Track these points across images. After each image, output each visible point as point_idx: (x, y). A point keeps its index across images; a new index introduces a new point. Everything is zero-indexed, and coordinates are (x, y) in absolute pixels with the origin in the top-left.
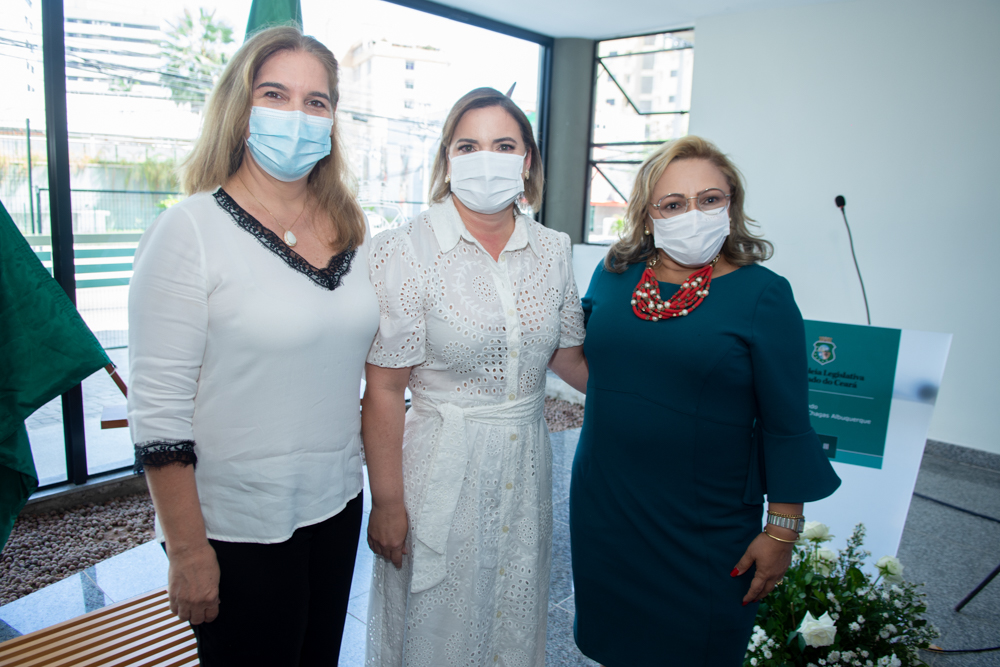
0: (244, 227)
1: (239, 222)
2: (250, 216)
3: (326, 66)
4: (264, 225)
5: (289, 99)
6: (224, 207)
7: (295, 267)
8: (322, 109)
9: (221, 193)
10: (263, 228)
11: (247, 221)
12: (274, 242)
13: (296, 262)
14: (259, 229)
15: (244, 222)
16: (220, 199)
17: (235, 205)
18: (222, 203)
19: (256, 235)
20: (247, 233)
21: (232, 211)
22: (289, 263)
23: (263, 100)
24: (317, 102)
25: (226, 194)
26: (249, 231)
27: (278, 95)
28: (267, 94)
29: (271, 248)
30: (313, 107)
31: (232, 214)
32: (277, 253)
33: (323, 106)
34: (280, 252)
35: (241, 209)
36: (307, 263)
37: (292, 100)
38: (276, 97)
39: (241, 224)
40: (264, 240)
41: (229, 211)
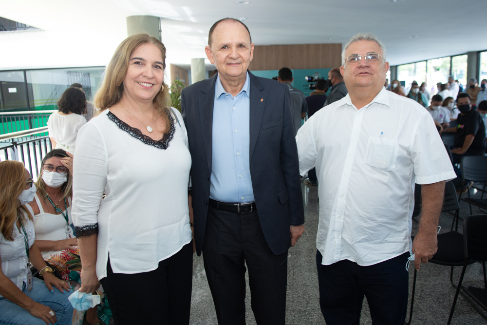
0: (122, 129)
1: (119, 126)
2: (124, 123)
3: (161, 51)
4: (131, 126)
5: (145, 65)
6: (112, 120)
7: (147, 144)
8: (160, 69)
9: (110, 113)
10: (131, 128)
11: (123, 126)
12: (136, 133)
13: (147, 140)
14: (129, 128)
15: (121, 126)
16: (110, 116)
17: (117, 119)
18: (111, 118)
19: (128, 132)
20: (124, 132)
21: (116, 121)
22: (144, 142)
23: (133, 65)
24: (158, 66)
25: (112, 114)
26: (124, 130)
27: (140, 62)
28: (135, 63)
29: (135, 137)
30: (155, 68)
31: (116, 123)
32: (138, 138)
33: (160, 68)
34: (139, 138)
35: (120, 120)
36: (152, 140)
37: (147, 65)
38: (139, 64)
39: (120, 127)
40: (131, 133)
41: (114, 121)
